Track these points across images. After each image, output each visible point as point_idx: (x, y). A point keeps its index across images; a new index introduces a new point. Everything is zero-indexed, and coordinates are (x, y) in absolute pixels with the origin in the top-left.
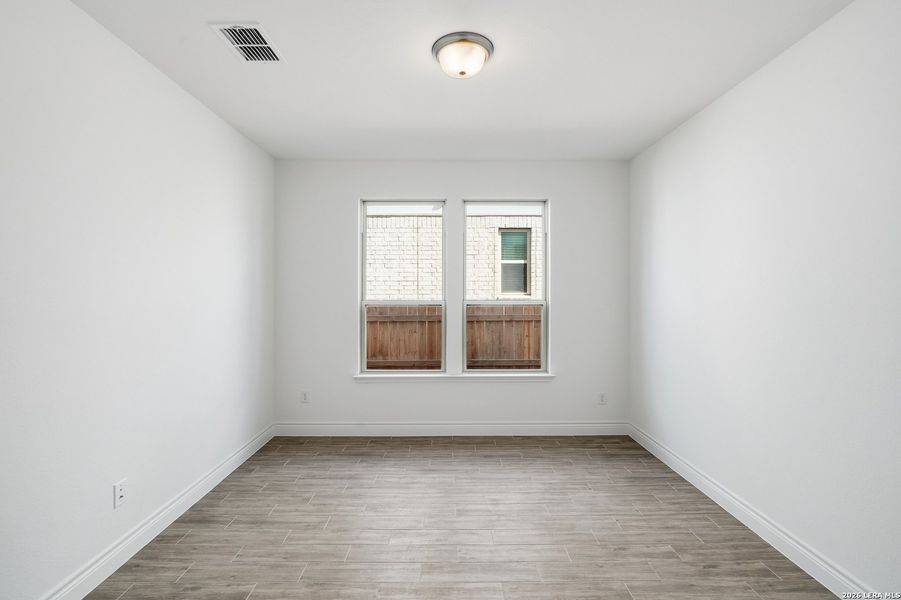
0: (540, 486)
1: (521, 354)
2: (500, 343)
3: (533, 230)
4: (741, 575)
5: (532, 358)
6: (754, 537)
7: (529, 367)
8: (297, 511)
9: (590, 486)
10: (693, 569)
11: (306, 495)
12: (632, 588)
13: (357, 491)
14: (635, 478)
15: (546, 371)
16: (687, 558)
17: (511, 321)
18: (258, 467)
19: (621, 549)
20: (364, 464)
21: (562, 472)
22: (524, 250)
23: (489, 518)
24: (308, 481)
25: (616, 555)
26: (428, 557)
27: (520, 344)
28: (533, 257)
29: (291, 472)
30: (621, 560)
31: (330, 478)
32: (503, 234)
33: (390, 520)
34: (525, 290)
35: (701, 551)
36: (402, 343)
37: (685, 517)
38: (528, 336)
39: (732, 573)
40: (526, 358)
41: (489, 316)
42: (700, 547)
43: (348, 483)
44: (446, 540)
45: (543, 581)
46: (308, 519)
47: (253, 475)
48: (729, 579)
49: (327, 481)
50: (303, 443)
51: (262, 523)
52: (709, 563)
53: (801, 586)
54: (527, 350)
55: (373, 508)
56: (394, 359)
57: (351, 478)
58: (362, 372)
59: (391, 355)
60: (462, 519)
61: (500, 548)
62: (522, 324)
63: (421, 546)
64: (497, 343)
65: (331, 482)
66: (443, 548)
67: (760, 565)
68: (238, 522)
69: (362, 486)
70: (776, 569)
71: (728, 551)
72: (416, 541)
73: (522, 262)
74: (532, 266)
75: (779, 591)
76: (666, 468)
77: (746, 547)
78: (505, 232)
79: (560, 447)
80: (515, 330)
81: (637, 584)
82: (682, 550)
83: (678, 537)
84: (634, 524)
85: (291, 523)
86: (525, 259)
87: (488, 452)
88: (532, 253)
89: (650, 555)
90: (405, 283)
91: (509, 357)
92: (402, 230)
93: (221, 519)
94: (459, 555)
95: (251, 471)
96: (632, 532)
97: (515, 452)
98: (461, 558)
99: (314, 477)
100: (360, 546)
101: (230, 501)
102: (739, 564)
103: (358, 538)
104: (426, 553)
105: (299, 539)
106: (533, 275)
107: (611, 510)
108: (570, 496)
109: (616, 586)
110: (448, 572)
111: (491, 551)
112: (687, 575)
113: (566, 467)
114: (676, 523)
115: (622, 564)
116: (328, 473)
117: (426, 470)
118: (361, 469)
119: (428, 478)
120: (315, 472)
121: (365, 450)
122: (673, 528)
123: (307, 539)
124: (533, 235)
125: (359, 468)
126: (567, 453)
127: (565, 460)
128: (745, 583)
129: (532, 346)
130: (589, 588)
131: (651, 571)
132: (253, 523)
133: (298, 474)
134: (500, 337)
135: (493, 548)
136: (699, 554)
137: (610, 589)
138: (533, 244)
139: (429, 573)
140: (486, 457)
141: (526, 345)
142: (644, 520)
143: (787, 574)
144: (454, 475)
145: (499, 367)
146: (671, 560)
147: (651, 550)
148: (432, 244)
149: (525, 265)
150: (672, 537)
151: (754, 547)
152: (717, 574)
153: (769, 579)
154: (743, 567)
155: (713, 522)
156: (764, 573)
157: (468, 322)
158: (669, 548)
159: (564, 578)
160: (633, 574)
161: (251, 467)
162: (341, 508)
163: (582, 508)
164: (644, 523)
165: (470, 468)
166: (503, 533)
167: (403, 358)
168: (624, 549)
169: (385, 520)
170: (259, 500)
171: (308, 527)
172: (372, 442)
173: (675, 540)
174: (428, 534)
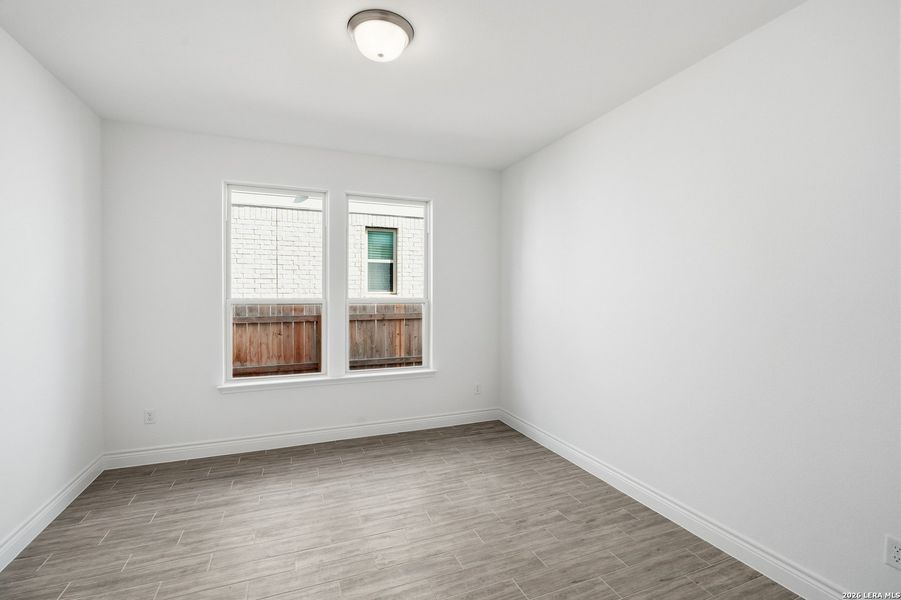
0: (438, 478)
1: (393, 352)
2: (372, 342)
3: (400, 231)
4: (613, 523)
5: (403, 356)
6: (611, 490)
7: (400, 365)
8: (163, 556)
9: (480, 470)
10: (579, 526)
11: (172, 535)
12: (539, 554)
13: (238, 517)
14: (515, 457)
15: (428, 367)
16: (572, 518)
17: (383, 320)
18: (88, 513)
19: (521, 523)
20: (239, 486)
21: (452, 462)
22: (390, 251)
23: (397, 518)
24: (170, 517)
25: (519, 529)
26: (343, 573)
27: (392, 342)
28: (399, 257)
29: (139, 511)
30: (524, 532)
31: (199, 509)
32: (369, 233)
33: (289, 542)
34: (391, 290)
35: (580, 510)
36: (264, 347)
37: (561, 483)
38: (400, 334)
39: (607, 523)
40: (397, 356)
41: (361, 316)
42: (579, 507)
43: (224, 511)
44: (358, 550)
45: (464, 567)
46: (183, 563)
47: (83, 524)
48: (606, 527)
49: (196, 514)
50: (149, 473)
51: (116, 582)
52: (589, 518)
53: (653, 521)
54: (398, 348)
55: (264, 533)
56: (254, 365)
57: (227, 504)
58: (227, 381)
59: (251, 360)
60: (370, 524)
61: (415, 545)
62: (393, 323)
63: (334, 562)
64: (369, 341)
65: (203, 513)
66: (358, 559)
67: (623, 511)
68: (73, 590)
69: (244, 511)
70: (635, 512)
71: (599, 506)
72: (326, 558)
73: (389, 261)
74: (399, 266)
75: (640, 529)
76: (536, 445)
77: (610, 499)
78: (372, 230)
79: (443, 439)
80: (386, 329)
81: (542, 550)
82: (566, 512)
83: (561, 501)
84: (525, 497)
85: (159, 573)
86: (392, 258)
87: (379, 453)
88: (399, 253)
89: (545, 522)
90: (261, 281)
91: (380, 356)
92: (258, 222)
93: (43, 592)
94: (377, 562)
95: (79, 519)
96: (524, 505)
97: (404, 448)
98: (379, 564)
99: (176, 511)
100: (260, 579)
101: (53, 565)
102: (609, 514)
103: (256, 571)
104: (341, 570)
105: (176, 590)
106: (399, 274)
107: (504, 489)
108: (466, 482)
109: (526, 555)
110: (371, 582)
111: (408, 551)
112: (577, 532)
113: (455, 456)
114: (556, 490)
115: (527, 535)
116: (195, 503)
117: (315, 481)
118: (237, 492)
119: (320, 489)
120: (177, 506)
121: (235, 470)
122: (556, 494)
123: (187, 588)
124: (399, 235)
125: (234, 491)
126: (452, 442)
127: (452, 449)
128: (617, 529)
129: (403, 344)
130: (506, 564)
131: (549, 536)
132: (99, 586)
133: (153, 511)
134: (371, 337)
135: (407, 548)
136: (580, 512)
137: (523, 560)
138: (399, 244)
139: (349, 589)
140: (376, 457)
141: (398, 343)
142: (533, 492)
143: (642, 514)
144: (348, 481)
145: (372, 366)
146: (562, 523)
147: (544, 517)
148: (292, 239)
149: (392, 264)
150: (557, 502)
151: (616, 498)
152: (597, 526)
153: (632, 521)
154: (612, 516)
155: (582, 484)
156: (627, 517)
157: (351, 321)
158: (557, 512)
159: (482, 559)
160: (537, 542)
161: (78, 515)
162: (222, 542)
163: (480, 491)
164: (532, 496)
165: (363, 471)
166: (415, 530)
167: (266, 363)
168: (524, 521)
169: (284, 543)
170: (102, 555)
171: (184, 572)
172: (243, 459)
173: (560, 504)
174: (336, 548)
